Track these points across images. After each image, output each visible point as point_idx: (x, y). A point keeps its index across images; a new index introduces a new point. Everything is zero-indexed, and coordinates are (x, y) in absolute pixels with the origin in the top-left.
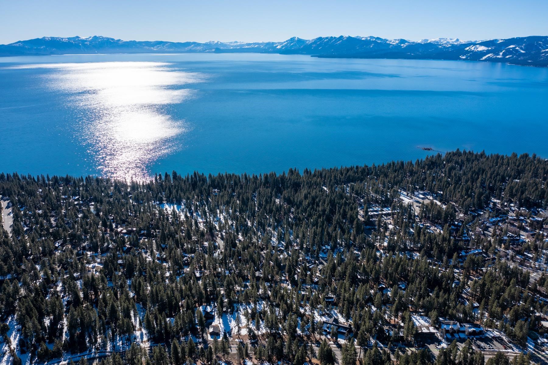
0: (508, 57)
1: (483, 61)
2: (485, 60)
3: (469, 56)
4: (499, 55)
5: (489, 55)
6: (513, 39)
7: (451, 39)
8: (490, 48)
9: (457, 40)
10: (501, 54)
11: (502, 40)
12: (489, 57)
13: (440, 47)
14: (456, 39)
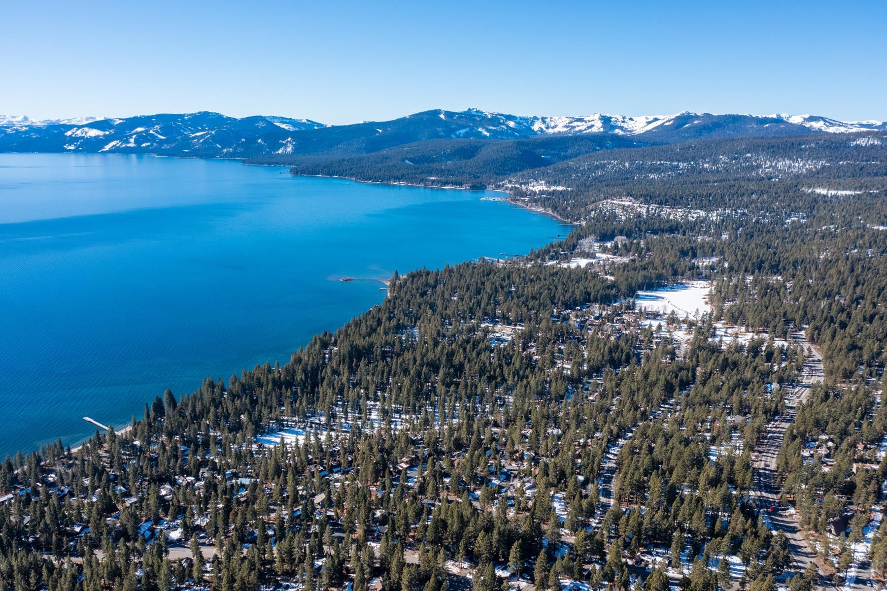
0: (144, 145)
1: (107, 152)
2: (111, 151)
3: (79, 146)
4: (129, 142)
5: (114, 143)
6: (136, 118)
7: (13, 117)
8: (107, 133)
9: (26, 119)
10: (132, 140)
11: (120, 119)
12: (114, 146)
13: (10, 130)
14: (22, 117)
